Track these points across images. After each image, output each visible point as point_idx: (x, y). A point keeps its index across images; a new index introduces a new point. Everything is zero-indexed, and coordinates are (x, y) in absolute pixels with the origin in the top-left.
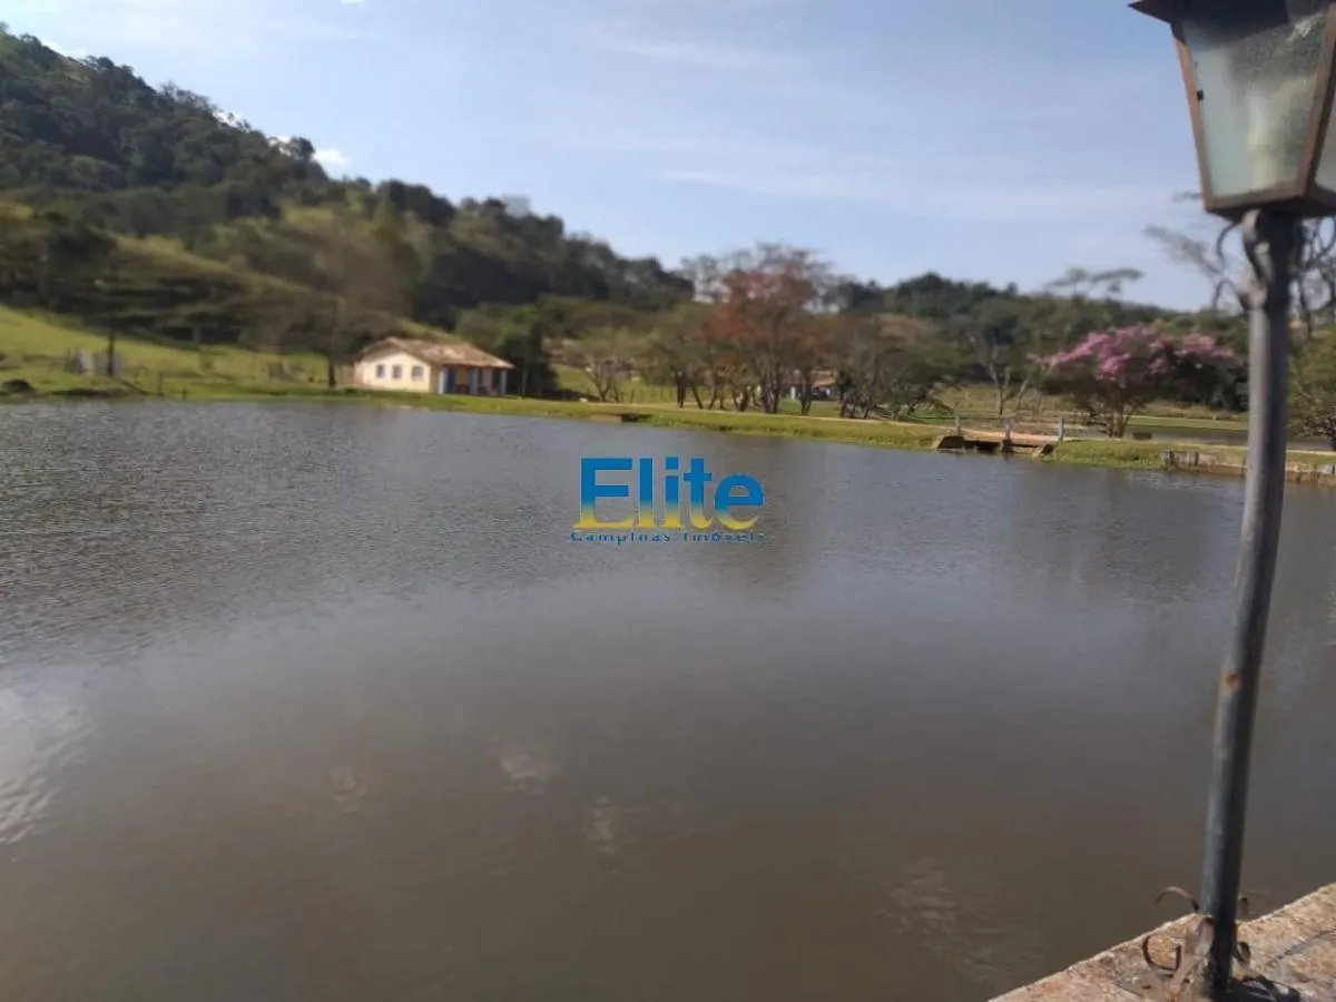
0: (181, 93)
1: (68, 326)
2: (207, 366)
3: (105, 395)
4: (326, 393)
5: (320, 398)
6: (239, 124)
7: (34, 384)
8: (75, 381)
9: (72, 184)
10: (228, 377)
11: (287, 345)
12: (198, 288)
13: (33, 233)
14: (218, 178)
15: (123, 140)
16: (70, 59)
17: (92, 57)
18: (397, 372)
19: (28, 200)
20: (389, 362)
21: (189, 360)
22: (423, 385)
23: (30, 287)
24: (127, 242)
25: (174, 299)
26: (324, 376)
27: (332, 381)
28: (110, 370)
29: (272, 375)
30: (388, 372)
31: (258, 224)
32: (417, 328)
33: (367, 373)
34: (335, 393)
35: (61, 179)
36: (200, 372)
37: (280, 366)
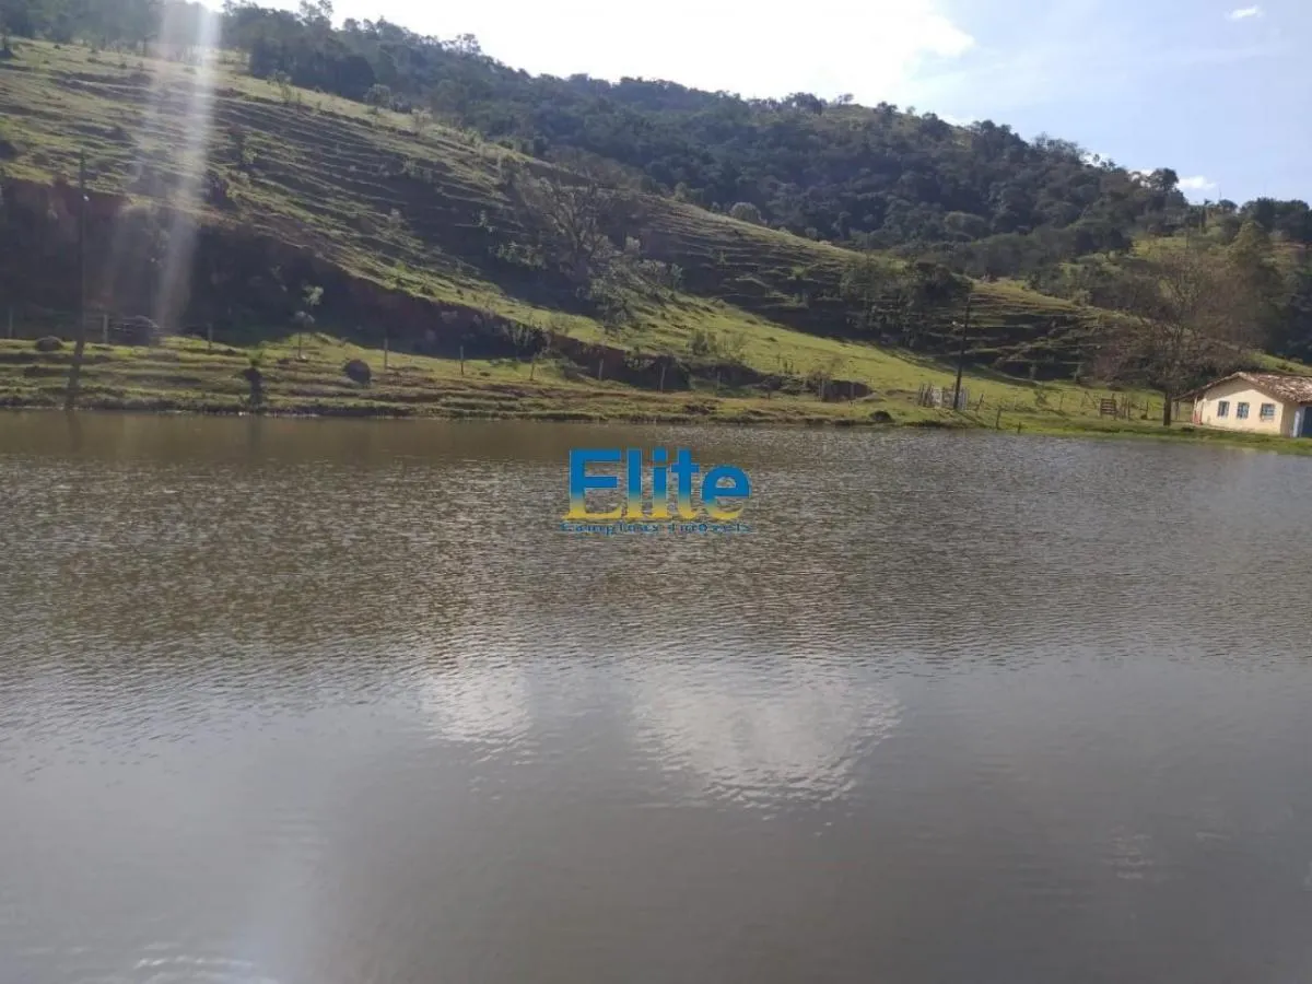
0: (1051, 143)
1: (923, 364)
2: (1041, 400)
3: (949, 427)
4: (1159, 432)
5: (1154, 437)
6: (1104, 164)
7: (893, 415)
8: (927, 414)
9: (943, 237)
10: (1060, 413)
11: (1121, 381)
12: (1041, 323)
13: (903, 282)
14: (1073, 218)
15: (992, 193)
16: (959, 127)
17: (977, 123)
18: (1243, 410)
19: (904, 255)
20: (1234, 399)
21: (1026, 396)
22: (1274, 425)
23: (896, 330)
24: (981, 285)
25: (1018, 336)
26: (1160, 414)
27: (1167, 420)
28: (956, 405)
29: (1103, 411)
30: (1233, 410)
31: (1105, 259)
32: (1272, 361)
33: (1207, 411)
34: (1172, 433)
35: (934, 234)
36: (1033, 406)
37: (1114, 403)
